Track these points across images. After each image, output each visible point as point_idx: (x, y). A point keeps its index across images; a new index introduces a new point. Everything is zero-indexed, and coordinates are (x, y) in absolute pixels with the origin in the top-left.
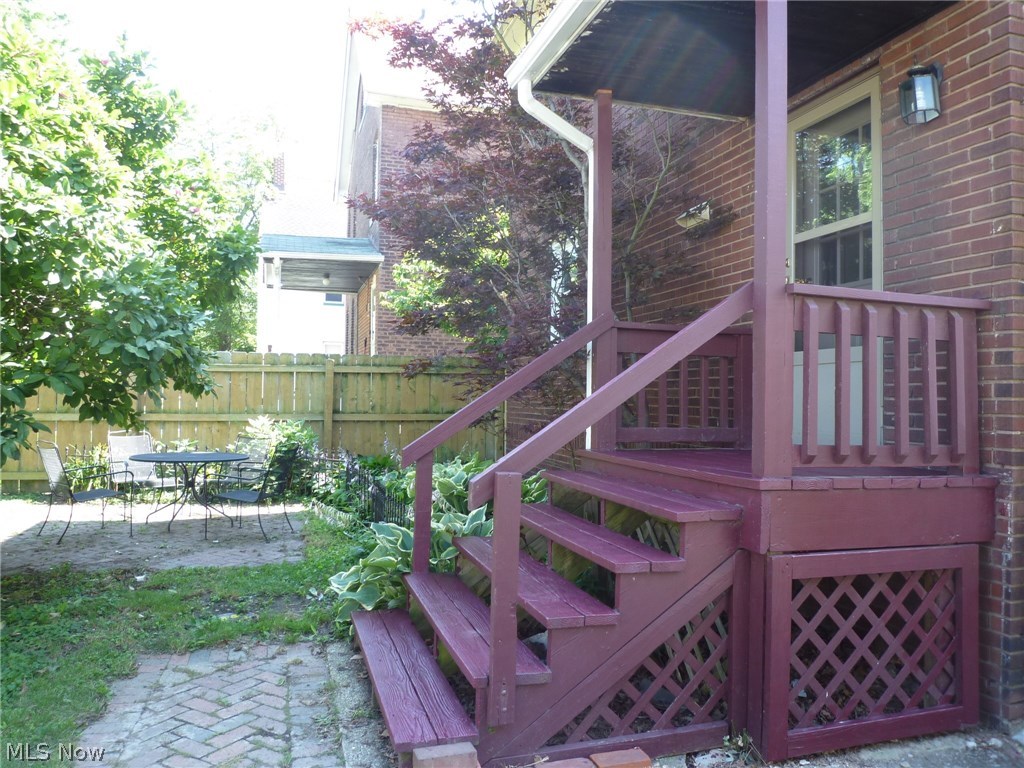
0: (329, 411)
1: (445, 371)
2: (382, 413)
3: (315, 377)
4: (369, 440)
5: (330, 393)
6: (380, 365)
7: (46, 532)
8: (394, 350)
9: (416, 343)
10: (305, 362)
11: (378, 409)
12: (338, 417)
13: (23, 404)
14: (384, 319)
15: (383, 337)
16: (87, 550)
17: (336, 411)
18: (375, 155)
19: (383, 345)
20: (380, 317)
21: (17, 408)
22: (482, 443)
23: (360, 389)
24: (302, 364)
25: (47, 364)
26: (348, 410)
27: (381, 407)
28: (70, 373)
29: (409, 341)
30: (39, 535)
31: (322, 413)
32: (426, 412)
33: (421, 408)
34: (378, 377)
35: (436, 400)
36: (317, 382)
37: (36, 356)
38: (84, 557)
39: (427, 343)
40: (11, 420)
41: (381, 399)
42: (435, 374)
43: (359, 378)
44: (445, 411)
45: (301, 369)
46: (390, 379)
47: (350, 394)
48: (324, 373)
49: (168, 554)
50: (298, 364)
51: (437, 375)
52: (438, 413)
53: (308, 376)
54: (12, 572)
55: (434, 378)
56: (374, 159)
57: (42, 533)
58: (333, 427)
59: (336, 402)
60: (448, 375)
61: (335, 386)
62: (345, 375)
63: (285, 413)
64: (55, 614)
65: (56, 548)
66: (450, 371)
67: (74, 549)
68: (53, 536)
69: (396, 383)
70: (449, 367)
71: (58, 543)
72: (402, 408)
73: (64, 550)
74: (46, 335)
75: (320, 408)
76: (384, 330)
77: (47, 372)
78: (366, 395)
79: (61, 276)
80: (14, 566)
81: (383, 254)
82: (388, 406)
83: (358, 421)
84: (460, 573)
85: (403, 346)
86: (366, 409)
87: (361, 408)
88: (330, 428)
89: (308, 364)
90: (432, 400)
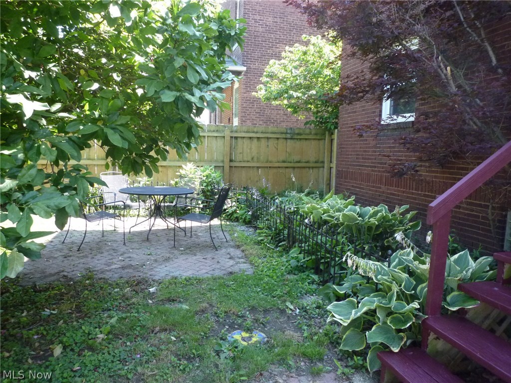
0: (227, 160)
1: (296, 137)
2: (258, 162)
3: (218, 139)
4: (250, 179)
5: (228, 149)
6: (257, 132)
7: (68, 240)
8: (250, 124)
9: (262, 120)
10: (212, 130)
11: (255, 159)
12: (233, 164)
13: (79, 158)
14: (244, 106)
15: (244, 117)
16: (99, 256)
17: (231, 161)
18: (236, 7)
19: (244, 121)
20: (242, 105)
21: (72, 162)
22: (316, 181)
23: (245, 147)
24: (210, 131)
25: (100, 116)
26: (238, 160)
27: (258, 158)
28: (121, 125)
29: (258, 119)
30: (63, 243)
31: (223, 161)
32: (284, 162)
33: (281, 159)
34: (255, 140)
35: (290, 154)
36: (220, 142)
37: (87, 107)
38: (98, 263)
39: (269, 121)
40: (68, 175)
41: (257, 153)
42: (289, 139)
43: (244, 140)
44: (295, 161)
45: (210, 134)
46: (263, 141)
47: (239, 150)
48: (224, 137)
49: (156, 261)
50: (209, 131)
51: (291, 139)
52: (291, 162)
53: (214, 139)
54: (52, 278)
55: (289, 141)
56: (236, 9)
57: (65, 241)
58: (230, 170)
59: (231, 154)
60: (297, 139)
61: (231, 145)
62: (236, 138)
63: (200, 161)
64: (101, 336)
65: (77, 254)
66: (299, 137)
67: (90, 256)
68: (73, 243)
69: (267, 143)
70: (298, 134)
71: (78, 251)
72: (270, 159)
73: (83, 256)
74: (96, 86)
75: (221, 158)
76: (244, 112)
77: (100, 123)
78: (249, 151)
79: (122, 10)
80: (53, 272)
81: (244, 66)
82: (261, 158)
83: (244, 167)
84: (467, 316)
85: (255, 122)
86: (249, 160)
87: (245, 159)
88: (228, 171)
89: (214, 131)
90: (287, 154)
